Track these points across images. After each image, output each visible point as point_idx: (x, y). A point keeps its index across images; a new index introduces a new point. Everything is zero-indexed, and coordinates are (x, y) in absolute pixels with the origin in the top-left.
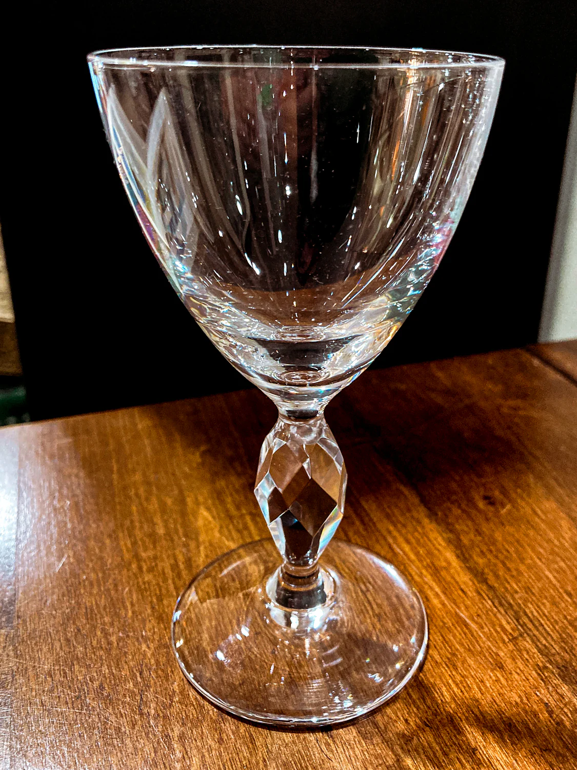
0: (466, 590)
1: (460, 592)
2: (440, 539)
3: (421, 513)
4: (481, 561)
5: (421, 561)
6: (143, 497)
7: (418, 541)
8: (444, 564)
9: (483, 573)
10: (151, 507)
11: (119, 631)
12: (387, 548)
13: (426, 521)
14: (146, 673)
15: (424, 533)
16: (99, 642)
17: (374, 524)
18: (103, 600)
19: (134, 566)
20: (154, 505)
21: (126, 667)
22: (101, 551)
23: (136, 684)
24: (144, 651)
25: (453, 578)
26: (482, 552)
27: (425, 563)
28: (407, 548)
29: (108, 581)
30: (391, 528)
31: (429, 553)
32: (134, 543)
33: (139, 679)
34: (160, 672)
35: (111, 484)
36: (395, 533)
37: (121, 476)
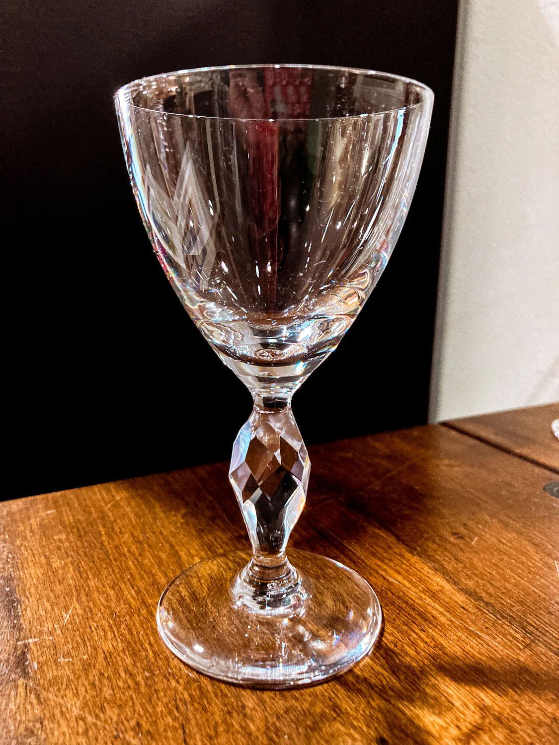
0: (467, 607)
1: (462, 610)
2: (426, 568)
3: (401, 549)
4: (471, 584)
5: (416, 587)
6: (137, 554)
7: (407, 571)
8: (438, 588)
9: (476, 593)
10: (146, 561)
11: (144, 671)
12: (381, 579)
13: (408, 555)
14: (182, 708)
15: (410, 564)
16: (125, 682)
17: (363, 561)
18: (120, 645)
19: (144, 612)
20: (149, 560)
21: (160, 704)
22: (107, 601)
23: (175, 719)
24: (175, 687)
25: (450, 598)
26: (467, 575)
27: (421, 589)
28: (400, 578)
29: (120, 628)
30: (380, 563)
31: (421, 580)
32: (139, 592)
33: (177, 714)
34: (196, 705)
35: (102, 543)
36: (385, 567)
37: (110, 537)
